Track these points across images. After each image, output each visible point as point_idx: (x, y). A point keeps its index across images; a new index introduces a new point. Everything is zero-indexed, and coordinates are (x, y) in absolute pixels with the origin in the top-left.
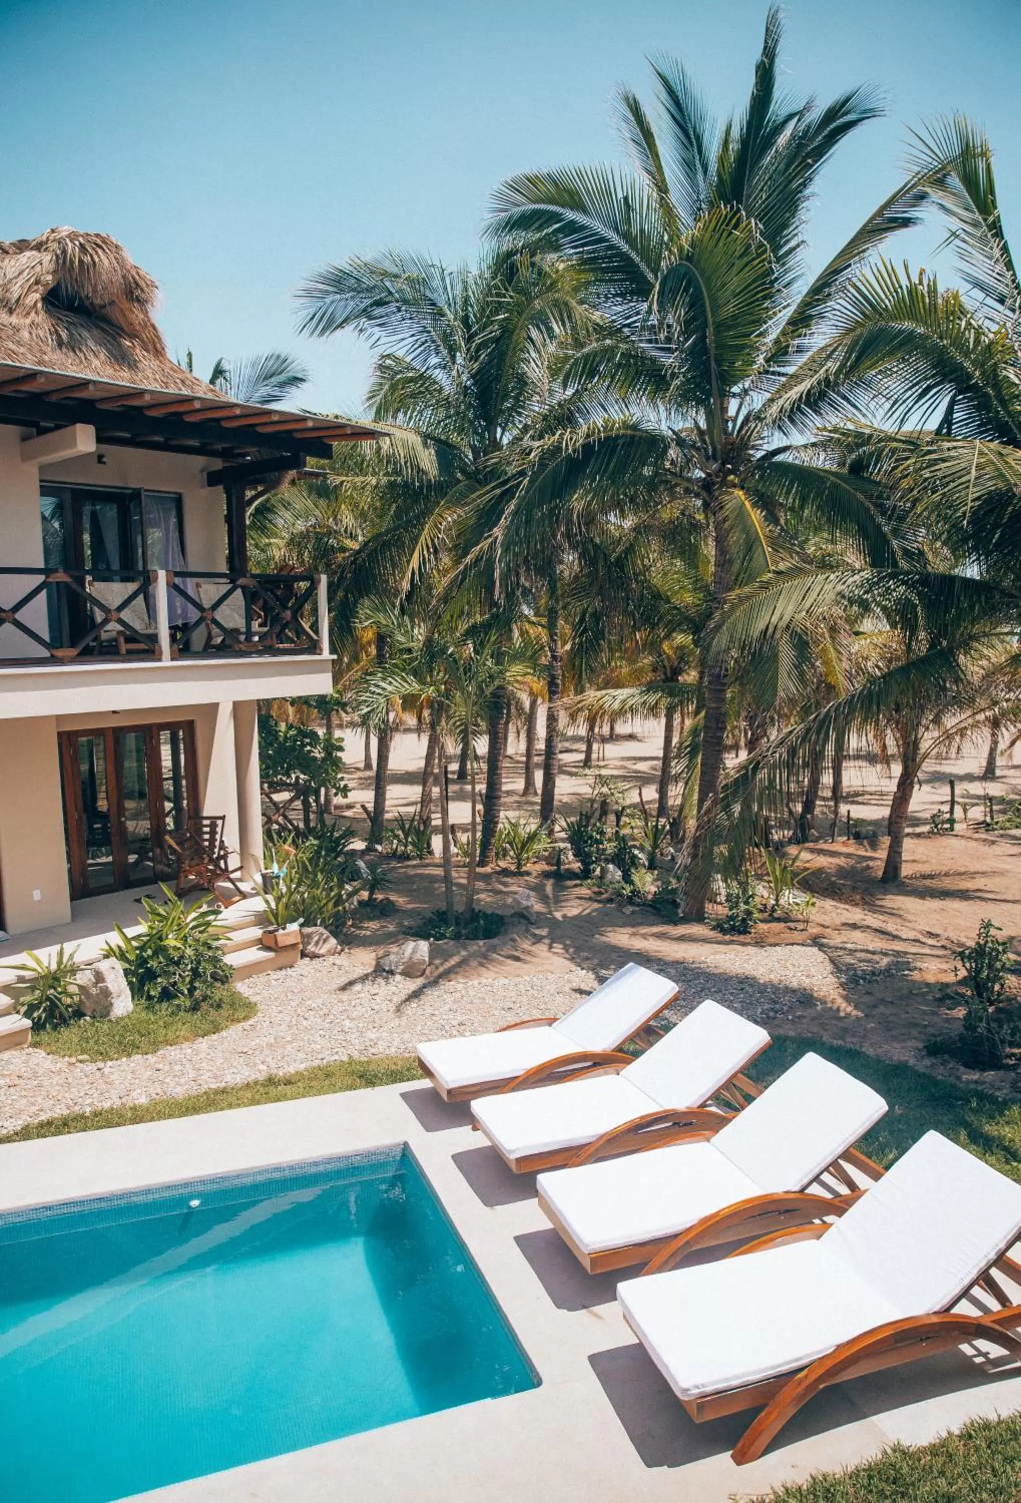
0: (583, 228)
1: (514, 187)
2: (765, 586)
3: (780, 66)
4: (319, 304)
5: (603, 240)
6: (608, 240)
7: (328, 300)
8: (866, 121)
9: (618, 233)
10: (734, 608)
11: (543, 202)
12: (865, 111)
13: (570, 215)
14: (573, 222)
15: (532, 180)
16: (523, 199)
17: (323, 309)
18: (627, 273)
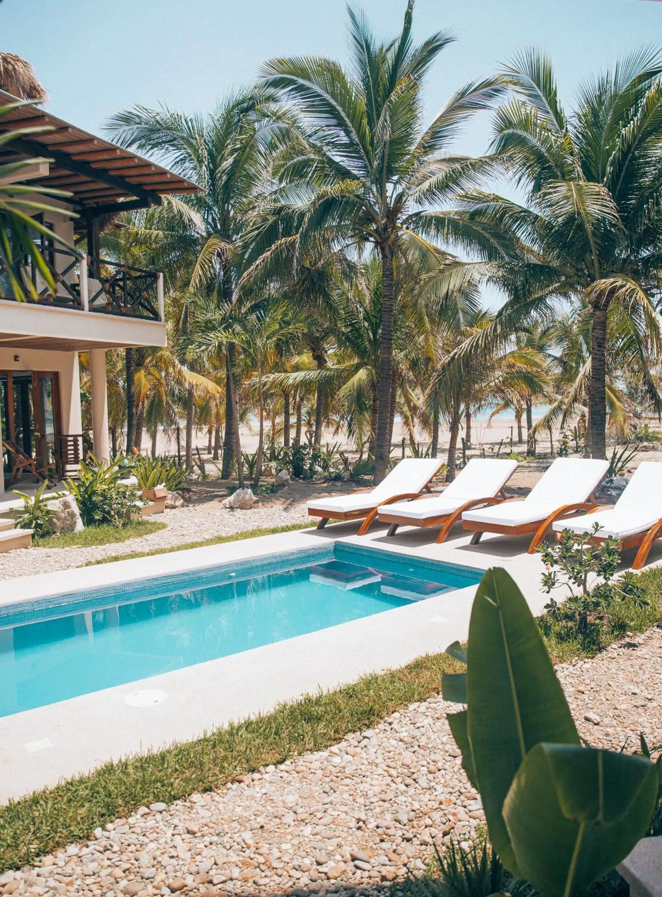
0: (308, 88)
1: (271, 65)
2: (442, 271)
3: (415, 14)
4: (116, 133)
5: (319, 96)
6: (322, 96)
7: (121, 131)
8: (448, 44)
9: (328, 93)
10: (426, 283)
11: (286, 73)
12: (447, 39)
13: (301, 81)
14: (302, 85)
15: (281, 62)
16: (275, 71)
17: (118, 136)
18: (332, 114)
